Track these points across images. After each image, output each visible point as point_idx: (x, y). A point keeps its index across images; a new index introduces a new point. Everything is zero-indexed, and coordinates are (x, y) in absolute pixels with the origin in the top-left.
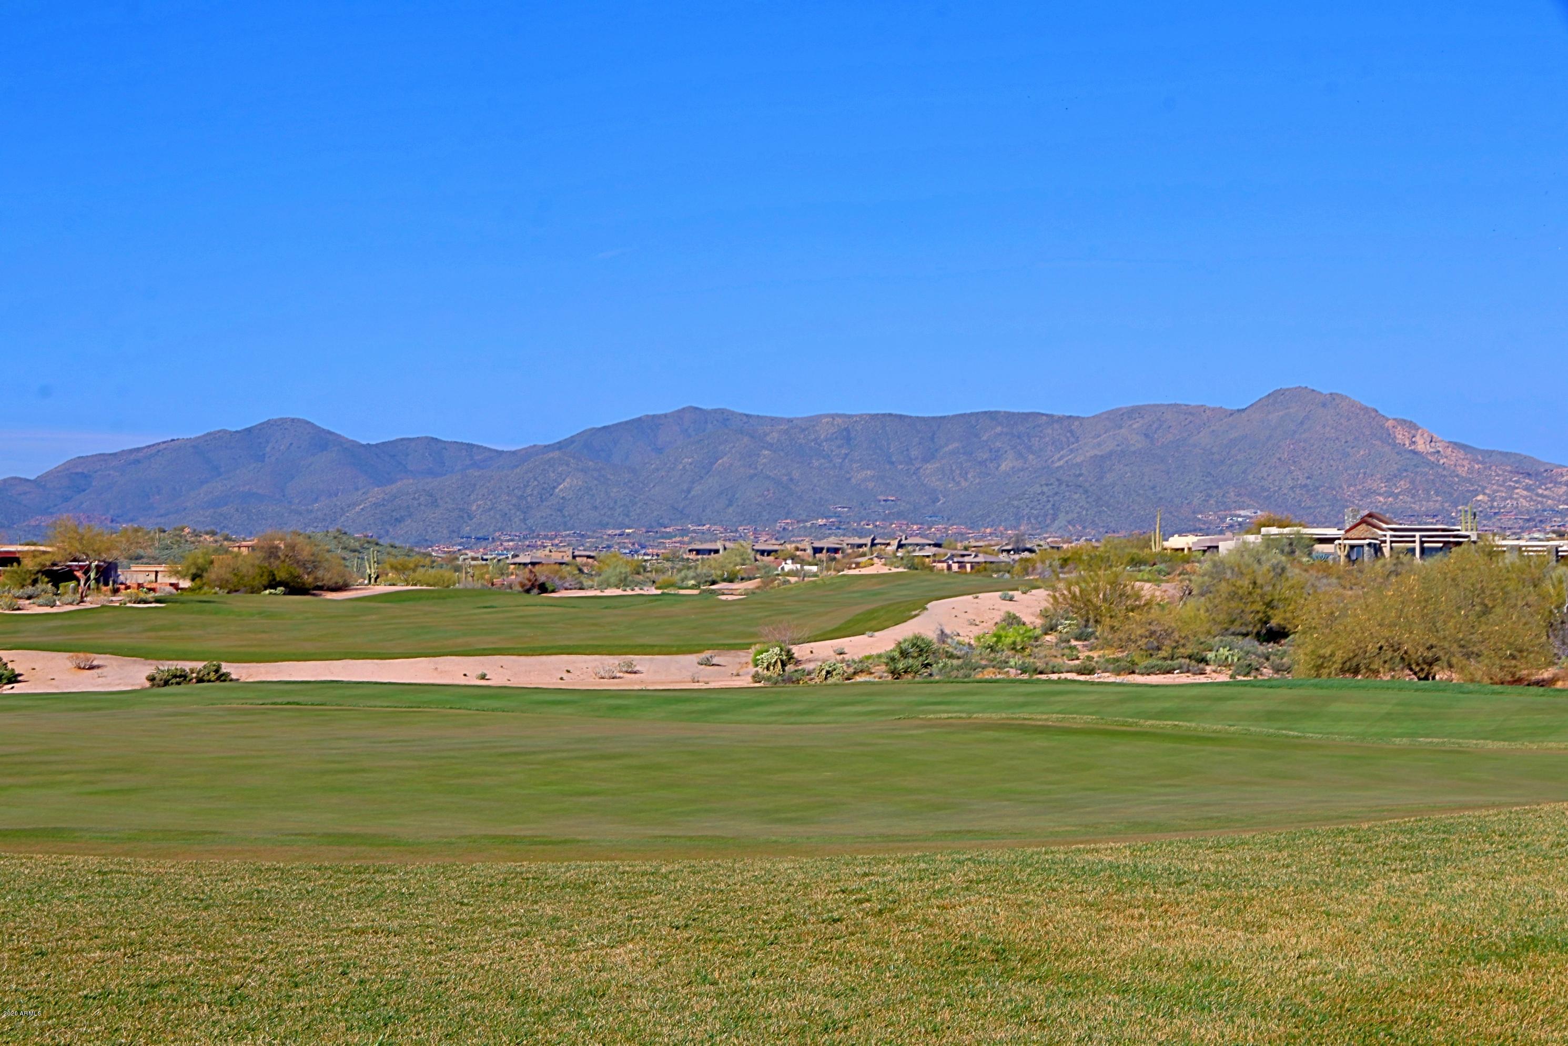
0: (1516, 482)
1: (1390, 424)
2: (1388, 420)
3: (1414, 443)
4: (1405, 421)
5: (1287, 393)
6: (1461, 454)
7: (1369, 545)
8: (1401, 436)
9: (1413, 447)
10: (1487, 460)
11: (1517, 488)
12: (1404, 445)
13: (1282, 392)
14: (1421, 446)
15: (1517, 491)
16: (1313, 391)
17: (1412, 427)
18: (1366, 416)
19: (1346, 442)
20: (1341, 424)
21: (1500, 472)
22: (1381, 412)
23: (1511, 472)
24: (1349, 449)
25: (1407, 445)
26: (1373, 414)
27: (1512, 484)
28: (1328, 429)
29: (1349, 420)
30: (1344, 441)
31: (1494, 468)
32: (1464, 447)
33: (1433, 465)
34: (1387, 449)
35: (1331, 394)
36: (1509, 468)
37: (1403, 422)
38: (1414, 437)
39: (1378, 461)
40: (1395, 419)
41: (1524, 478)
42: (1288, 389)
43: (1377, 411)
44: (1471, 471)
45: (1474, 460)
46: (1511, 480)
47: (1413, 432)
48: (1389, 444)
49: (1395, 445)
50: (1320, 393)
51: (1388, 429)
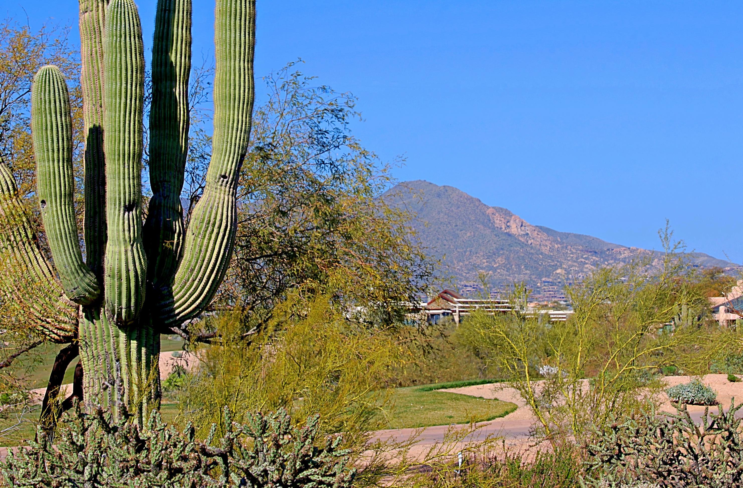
0: (586, 258)
1: (489, 211)
2: (488, 208)
3: (508, 226)
4: (501, 209)
5: (410, 185)
6: (544, 236)
7: (444, 314)
8: (499, 221)
9: (508, 231)
10: (564, 241)
11: (587, 264)
12: (501, 228)
13: (405, 184)
14: (514, 229)
15: (586, 266)
16: (430, 183)
17: (507, 214)
18: (472, 205)
19: (456, 226)
20: (452, 211)
21: (574, 251)
22: (483, 201)
23: (582, 251)
24: (458, 232)
25: (504, 229)
26: (477, 203)
27: (583, 260)
28: (442, 215)
29: (458, 207)
30: (454, 225)
31: (569, 247)
32: (547, 231)
33: (523, 245)
34: (488, 232)
35: (444, 187)
36: (580, 247)
37: (500, 210)
38: (508, 222)
39: (481, 241)
40: (493, 208)
41: (592, 255)
42: (410, 182)
43: (480, 201)
44: (552, 250)
45: (554, 241)
46: (582, 257)
47: (508, 218)
48: (489, 228)
49: (494, 229)
50: (436, 186)
51: (488, 216)
